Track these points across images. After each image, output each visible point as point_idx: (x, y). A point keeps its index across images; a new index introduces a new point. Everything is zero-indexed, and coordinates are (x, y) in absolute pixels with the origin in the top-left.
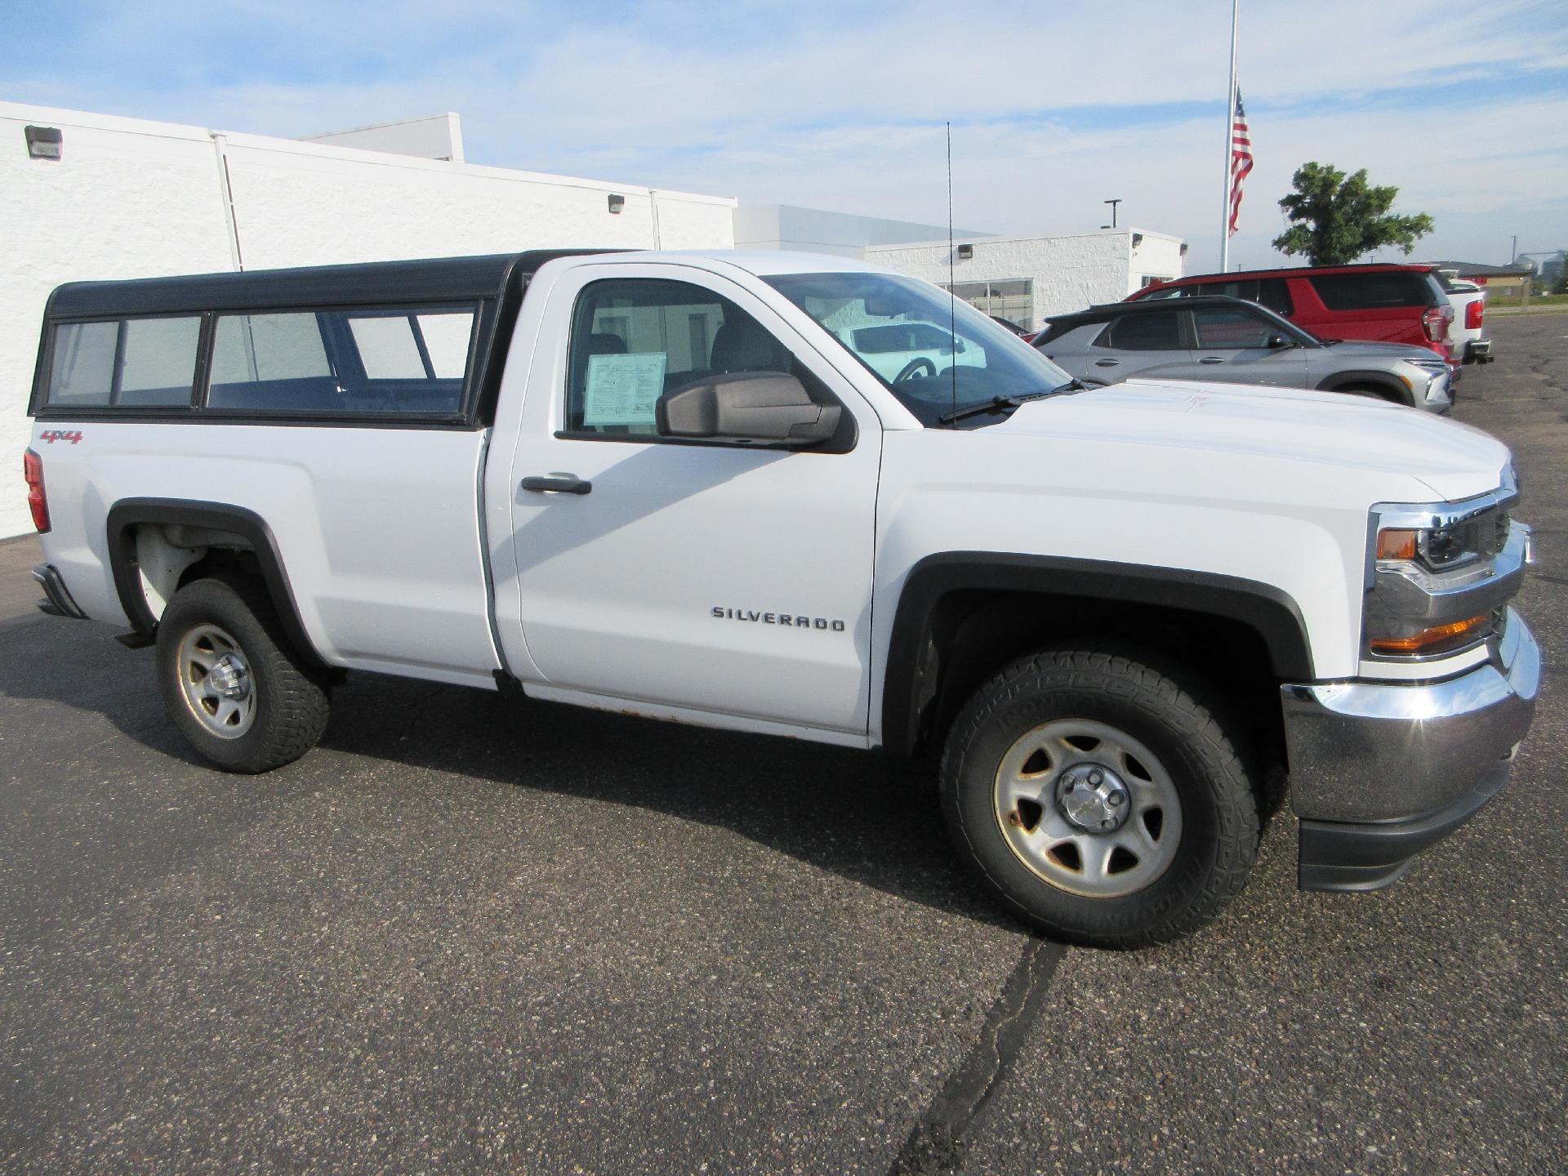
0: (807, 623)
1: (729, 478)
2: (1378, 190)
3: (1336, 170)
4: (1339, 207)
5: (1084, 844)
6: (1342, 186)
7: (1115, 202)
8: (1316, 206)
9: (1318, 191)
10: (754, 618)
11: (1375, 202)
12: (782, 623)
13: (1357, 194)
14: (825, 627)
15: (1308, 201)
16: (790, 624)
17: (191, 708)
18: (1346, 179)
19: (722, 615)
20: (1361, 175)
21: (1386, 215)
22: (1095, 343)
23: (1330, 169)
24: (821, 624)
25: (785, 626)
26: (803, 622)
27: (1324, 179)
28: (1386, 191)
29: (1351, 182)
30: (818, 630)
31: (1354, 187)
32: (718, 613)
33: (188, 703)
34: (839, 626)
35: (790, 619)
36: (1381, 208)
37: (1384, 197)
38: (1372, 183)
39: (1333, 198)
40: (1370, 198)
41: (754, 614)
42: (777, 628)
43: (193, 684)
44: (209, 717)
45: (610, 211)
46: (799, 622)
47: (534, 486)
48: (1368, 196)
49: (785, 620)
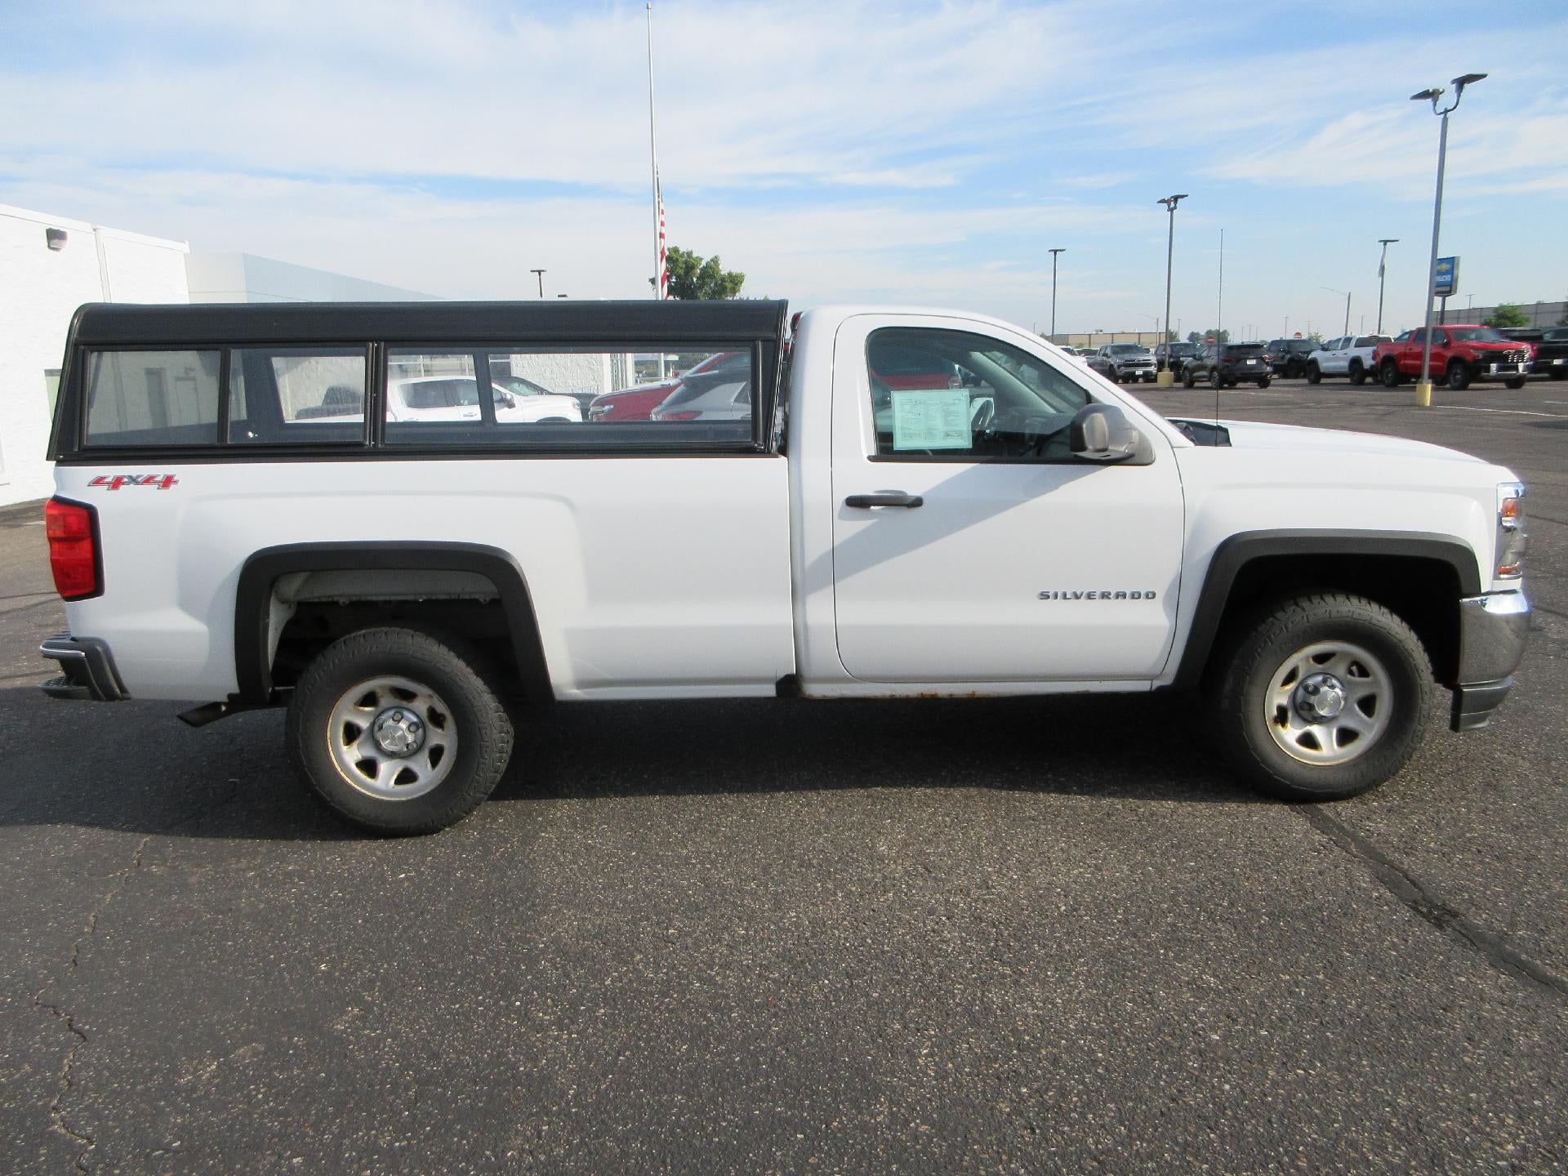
0: (1124, 596)
1: (1057, 487)
2: (730, 274)
3: (694, 255)
4: (701, 287)
5: (1317, 730)
6: (701, 269)
7: (540, 272)
8: (682, 285)
9: (681, 272)
10: (1077, 597)
11: (729, 285)
12: (1103, 598)
13: (714, 277)
14: (1139, 597)
15: (674, 280)
16: (1110, 598)
17: (342, 774)
18: (703, 263)
19: (1048, 597)
20: (715, 260)
21: (737, 297)
22: (736, 400)
23: (689, 254)
24: (1135, 596)
25: (1105, 601)
26: (1121, 595)
27: (686, 262)
28: (737, 276)
29: (708, 266)
30: (1134, 600)
31: (710, 271)
32: (1045, 596)
33: (339, 769)
34: (1151, 596)
35: (1110, 594)
36: (734, 291)
37: (735, 281)
38: (724, 269)
39: (695, 279)
40: (725, 282)
41: (1079, 593)
42: (1098, 603)
43: (345, 748)
44: (369, 780)
45: (49, 246)
46: (1117, 596)
47: (858, 503)
48: (723, 280)
49: (1105, 596)
